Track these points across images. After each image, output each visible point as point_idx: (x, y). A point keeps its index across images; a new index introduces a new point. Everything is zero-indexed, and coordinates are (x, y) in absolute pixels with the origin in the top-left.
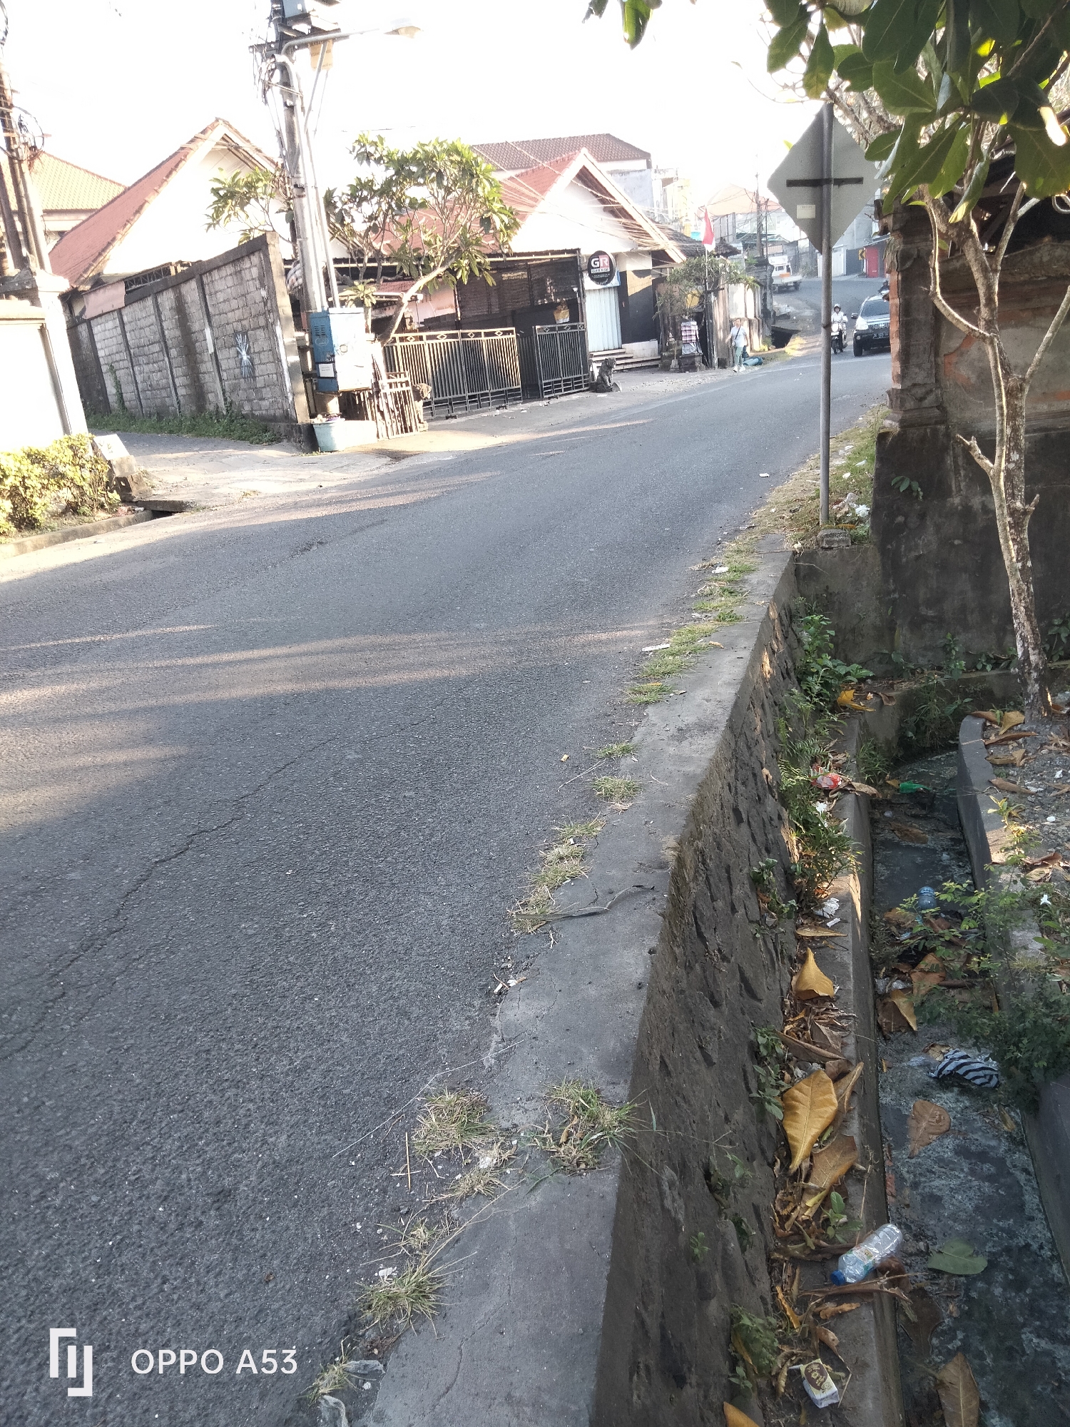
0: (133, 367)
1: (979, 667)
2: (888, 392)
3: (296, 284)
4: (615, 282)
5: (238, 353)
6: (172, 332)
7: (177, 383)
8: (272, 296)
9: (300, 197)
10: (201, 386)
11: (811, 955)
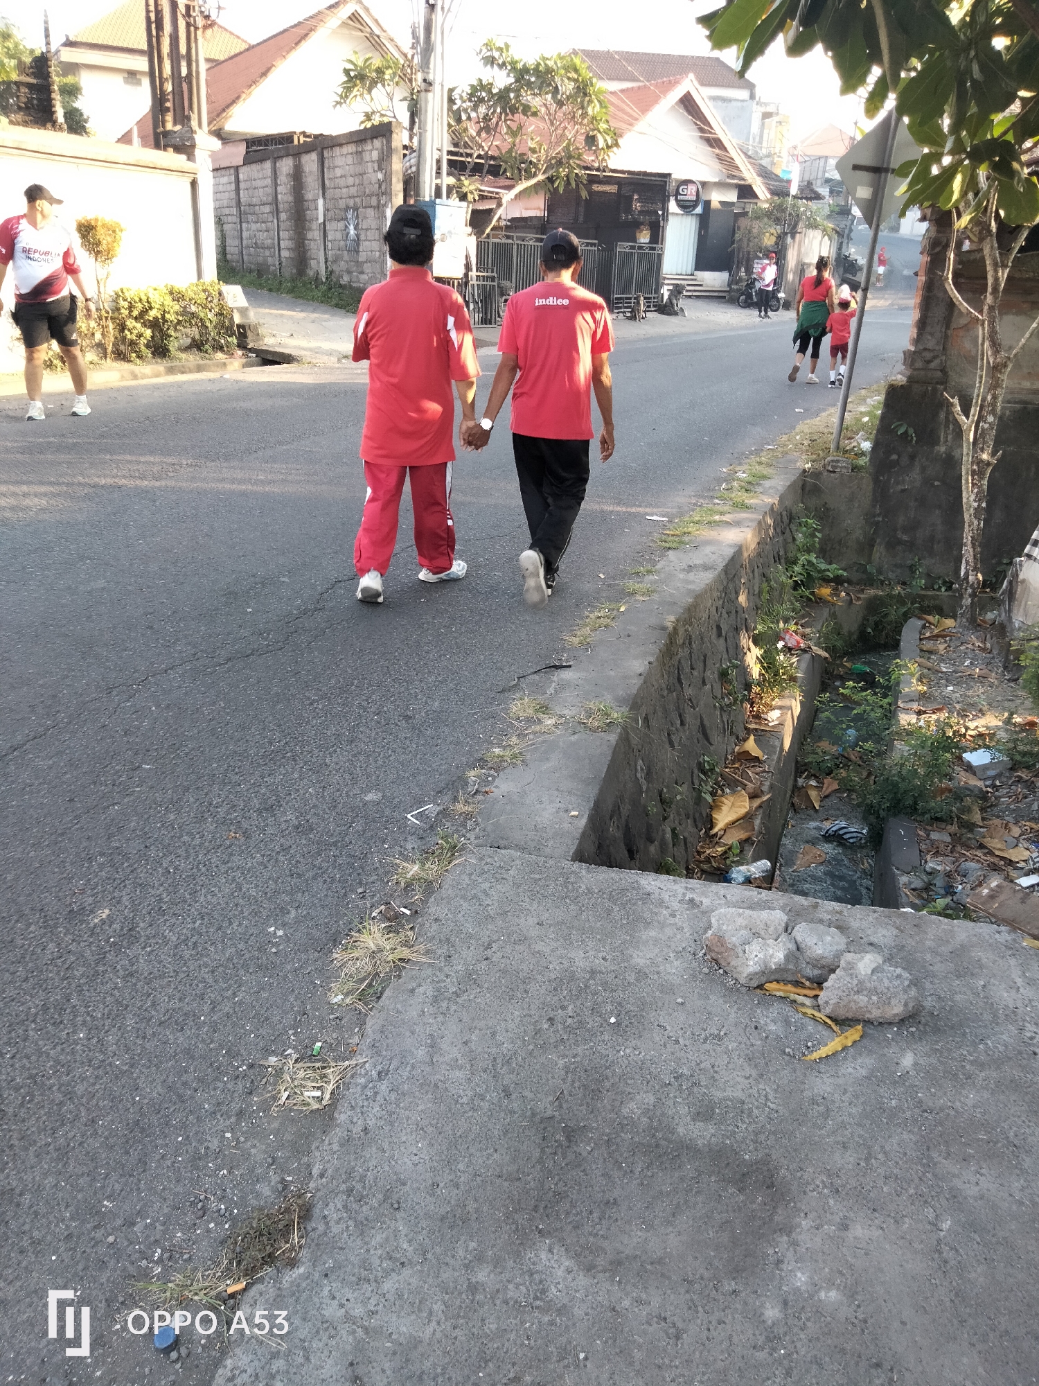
0: (241, 223)
1: (936, 587)
2: (904, 353)
3: (409, 172)
4: (699, 210)
5: (346, 227)
6: (285, 194)
7: (282, 245)
8: (388, 179)
9: (427, 91)
10: (305, 252)
11: (752, 737)
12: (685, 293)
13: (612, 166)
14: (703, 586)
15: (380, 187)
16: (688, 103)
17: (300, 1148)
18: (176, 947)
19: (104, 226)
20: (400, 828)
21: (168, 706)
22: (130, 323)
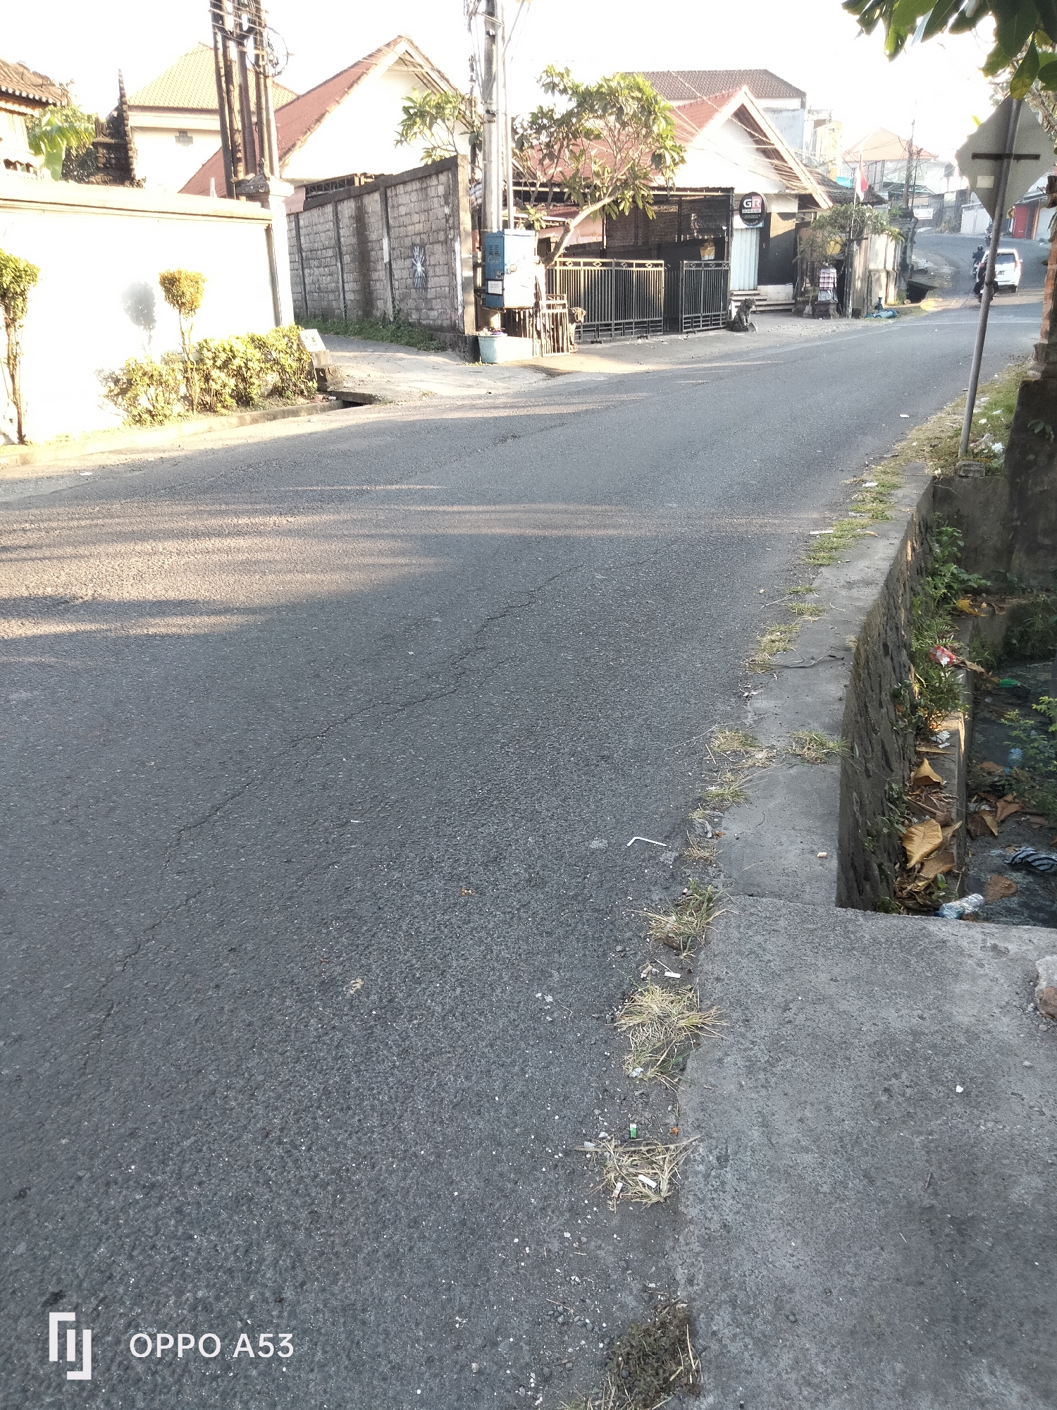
0: (303, 268)
2: (1036, 347)
3: (476, 204)
5: (413, 264)
6: (348, 237)
7: (347, 288)
8: (455, 211)
9: (490, 122)
10: (371, 293)
11: (926, 762)
12: (754, 308)
13: (677, 186)
14: (871, 603)
15: (447, 221)
16: (743, 115)
17: (654, 1251)
18: (444, 1018)
19: (186, 278)
20: (638, 879)
21: (358, 757)
22: (215, 373)
